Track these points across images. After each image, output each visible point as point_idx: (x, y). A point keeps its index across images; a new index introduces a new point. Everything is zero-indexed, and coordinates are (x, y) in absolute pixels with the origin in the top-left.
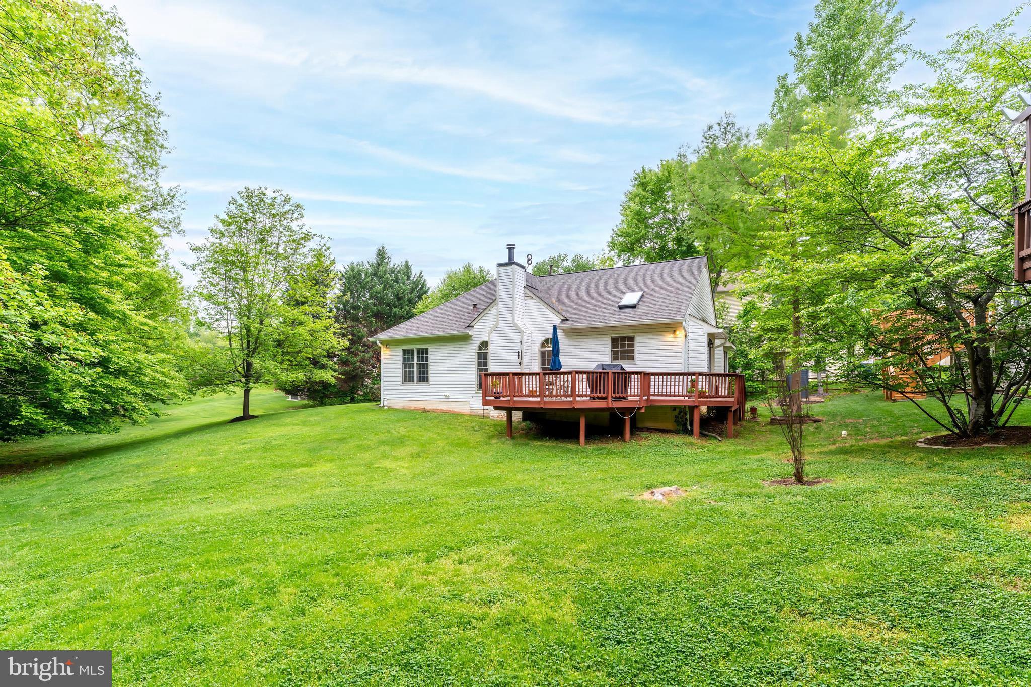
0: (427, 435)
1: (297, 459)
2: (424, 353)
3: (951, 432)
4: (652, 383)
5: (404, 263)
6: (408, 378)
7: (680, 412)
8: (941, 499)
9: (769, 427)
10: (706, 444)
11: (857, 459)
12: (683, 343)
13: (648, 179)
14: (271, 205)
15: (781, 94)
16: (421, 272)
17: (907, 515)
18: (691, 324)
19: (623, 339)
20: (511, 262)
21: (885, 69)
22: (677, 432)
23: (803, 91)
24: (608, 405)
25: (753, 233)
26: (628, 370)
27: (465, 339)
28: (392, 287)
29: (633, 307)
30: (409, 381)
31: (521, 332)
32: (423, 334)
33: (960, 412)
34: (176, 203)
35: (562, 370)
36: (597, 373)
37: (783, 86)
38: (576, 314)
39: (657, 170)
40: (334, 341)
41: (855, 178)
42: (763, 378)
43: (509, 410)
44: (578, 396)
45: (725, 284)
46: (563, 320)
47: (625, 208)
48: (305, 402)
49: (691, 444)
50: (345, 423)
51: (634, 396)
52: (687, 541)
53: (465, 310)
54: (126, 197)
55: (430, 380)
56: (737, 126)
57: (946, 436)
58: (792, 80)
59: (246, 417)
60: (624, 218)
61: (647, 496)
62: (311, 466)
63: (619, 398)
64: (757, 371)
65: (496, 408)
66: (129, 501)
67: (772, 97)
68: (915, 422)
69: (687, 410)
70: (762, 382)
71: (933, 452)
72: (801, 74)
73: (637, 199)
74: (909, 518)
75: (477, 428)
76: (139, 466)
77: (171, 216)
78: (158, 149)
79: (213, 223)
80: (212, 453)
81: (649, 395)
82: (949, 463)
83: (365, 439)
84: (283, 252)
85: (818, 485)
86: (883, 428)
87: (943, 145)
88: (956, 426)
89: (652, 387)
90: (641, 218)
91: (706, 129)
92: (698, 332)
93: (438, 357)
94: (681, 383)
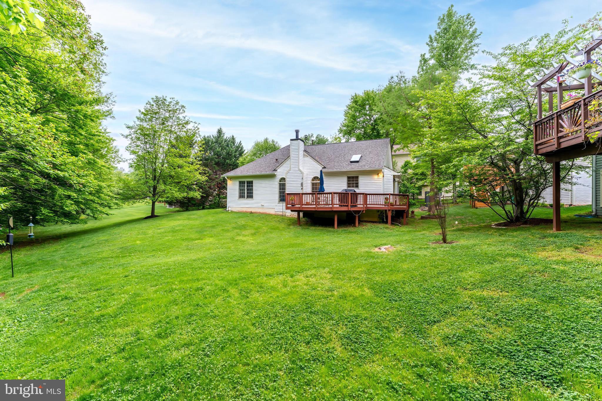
0: (257, 225)
1: (193, 236)
2: (250, 184)
3: (506, 221)
4: (368, 199)
5: (231, 137)
6: (241, 196)
7: (381, 213)
8: (509, 247)
9: (421, 220)
10: (394, 228)
11: (467, 233)
12: (382, 180)
13: (358, 99)
14: (168, 105)
15: (422, 62)
16: (240, 142)
17: (496, 253)
18: (385, 170)
19: (353, 177)
20: (297, 139)
21: (469, 54)
22: (380, 223)
23: (432, 62)
24: (348, 209)
25: (414, 128)
26: (357, 192)
27: (272, 176)
28: (225, 149)
29: (357, 162)
30: (242, 197)
31: (302, 173)
32: (250, 174)
33: (509, 212)
34: (110, 102)
35: (325, 192)
36: (343, 193)
37: (424, 59)
38: (329, 165)
39: (362, 95)
40: (199, 177)
41: (464, 106)
42: (414, 197)
43: (299, 212)
44: (335, 204)
45: (395, 151)
46: (323, 168)
47: (346, 114)
48: (178, 209)
49: (387, 228)
50: (211, 218)
51: (361, 205)
52: (405, 266)
53: (272, 162)
54: (97, 100)
55: (254, 197)
56: (406, 78)
57: (504, 223)
58: (427, 56)
59: (153, 216)
60: (346, 118)
61: (377, 250)
62: (202, 239)
63: (354, 206)
64: (411, 194)
65: (292, 211)
66: (112, 257)
67: (418, 64)
68: (488, 217)
69: (384, 212)
70: (414, 199)
71: (499, 229)
72: (432, 54)
73: (353, 109)
74: (498, 254)
75: (281, 221)
76: (107, 241)
77: (107, 109)
78: (101, 73)
79: (138, 114)
80: (145, 234)
81: (367, 205)
82: (508, 233)
83: (225, 227)
84: (174, 130)
85: (454, 244)
86: (474, 220)
87: (502, 94)
88: (508, 218)
89: (368, 201)
90: (354, 118)
91: (390, 78)
92: (389, 174)
93: (258, 186)
94: (380, 199)
